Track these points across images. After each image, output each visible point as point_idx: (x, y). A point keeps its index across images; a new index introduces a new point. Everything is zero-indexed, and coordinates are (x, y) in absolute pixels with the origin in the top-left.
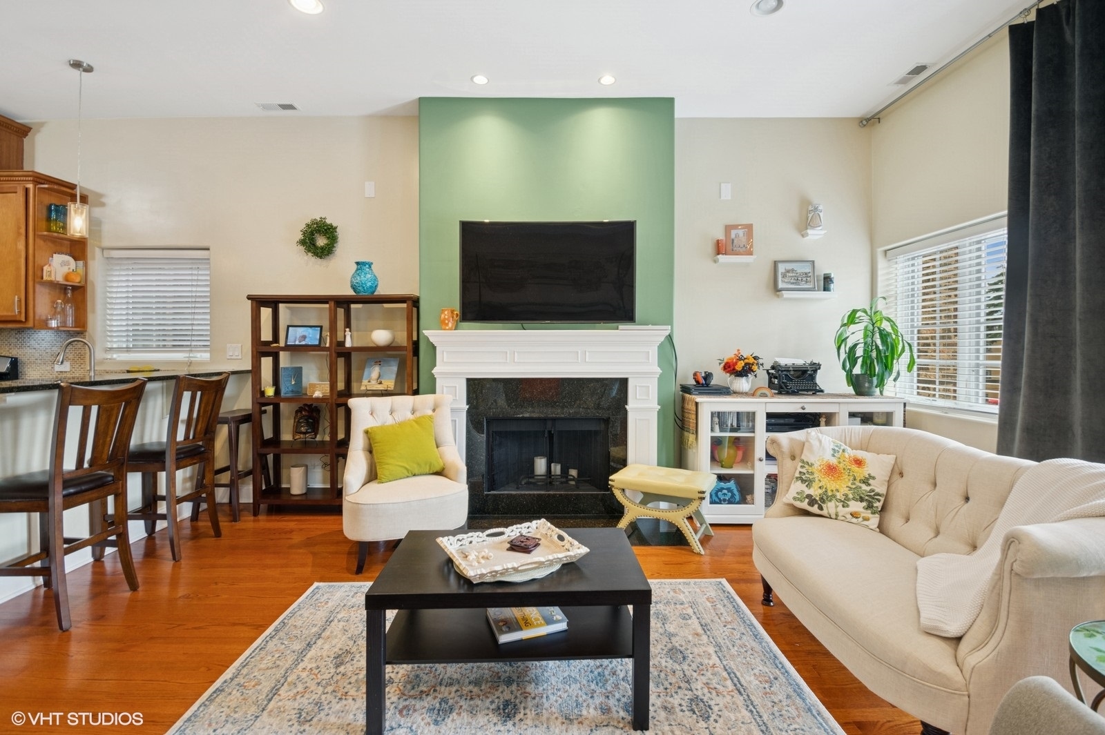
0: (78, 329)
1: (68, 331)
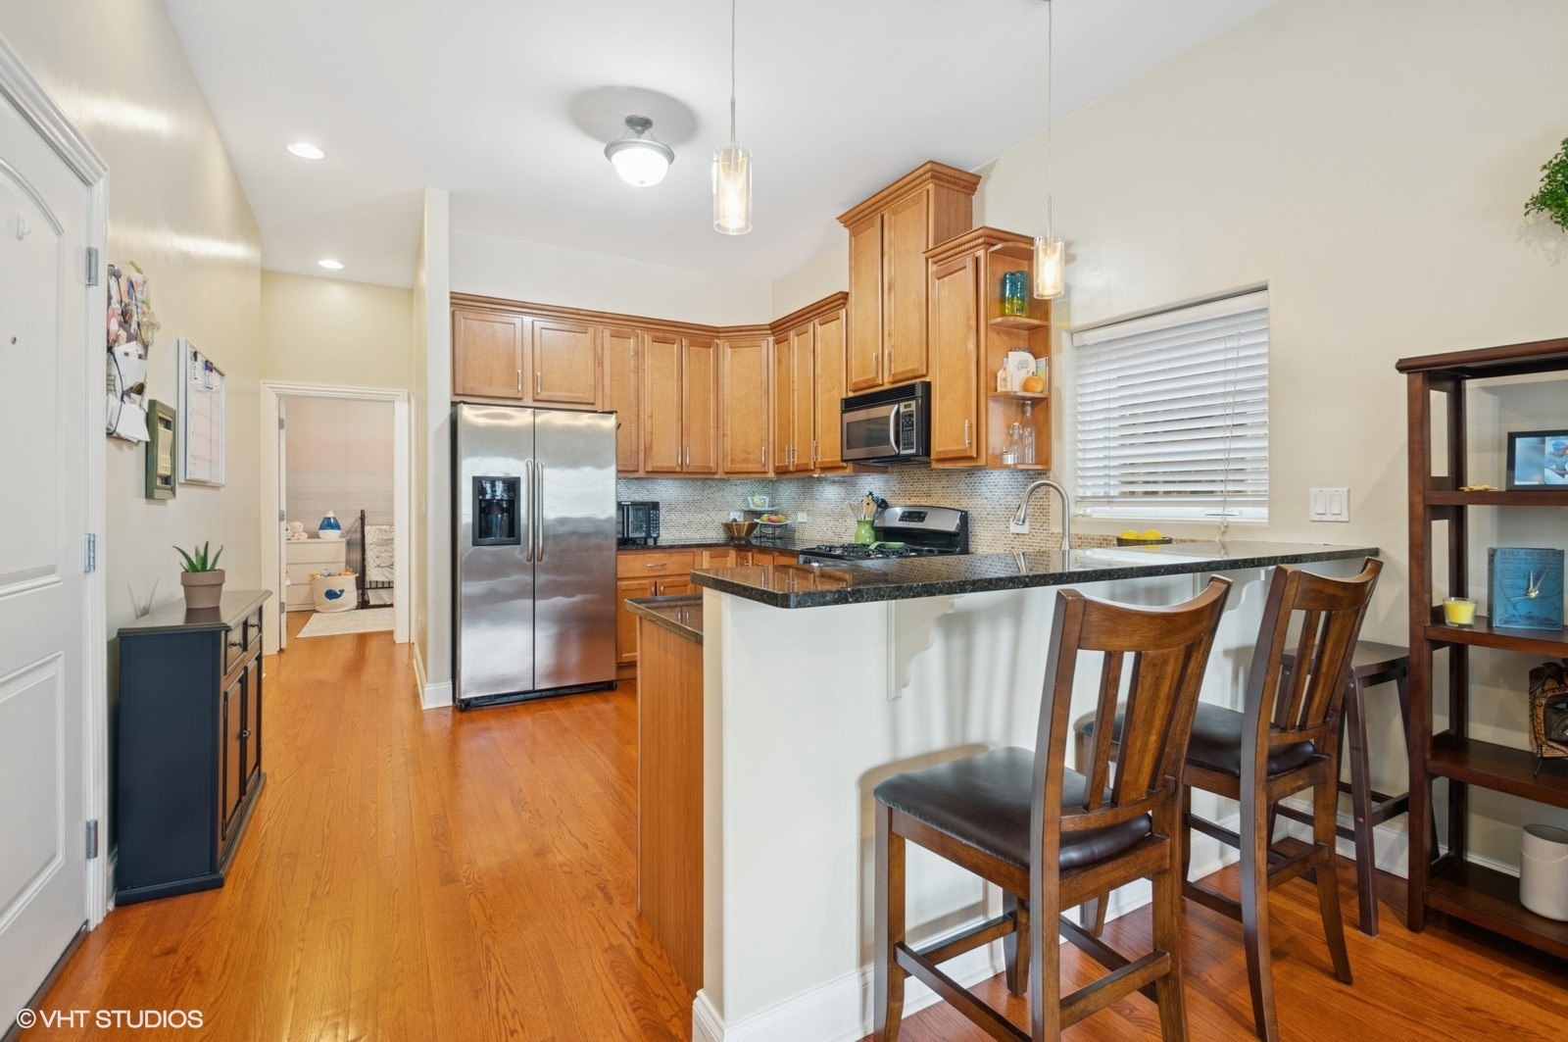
0: (1040, 467)
1: (1027, 470)
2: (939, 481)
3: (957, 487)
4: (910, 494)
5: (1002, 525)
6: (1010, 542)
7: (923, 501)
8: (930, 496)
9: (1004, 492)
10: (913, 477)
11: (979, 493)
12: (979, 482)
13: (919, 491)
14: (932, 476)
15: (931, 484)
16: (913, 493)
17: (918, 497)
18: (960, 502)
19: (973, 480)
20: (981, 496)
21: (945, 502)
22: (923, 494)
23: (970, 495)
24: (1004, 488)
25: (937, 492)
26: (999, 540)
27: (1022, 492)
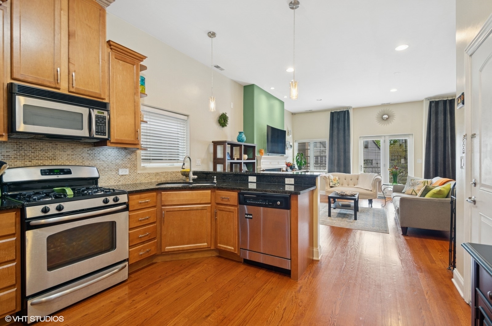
2: (64, 152)
3: (80, 155)
4: (30, 158)
5: (113, 172)
6: (118, 179)
7: (47, 163)
8: (54, 160)
9: (114, 158)
10: (35, 147)
11: (98, 159)
12: (98, 154)
13: (42, 156)
14: (57, 148)
15: (55, 153)
16: (35, 158)
17: (41, 160)
18: (84, 163)
19: (94, 152)
20: (99, 159)
21: (70, 163)
22: (46, 158)
23: (91, 159)
24: (114, 157)
25: (63, 157)
26: (111, 179)
27: (124, 158)
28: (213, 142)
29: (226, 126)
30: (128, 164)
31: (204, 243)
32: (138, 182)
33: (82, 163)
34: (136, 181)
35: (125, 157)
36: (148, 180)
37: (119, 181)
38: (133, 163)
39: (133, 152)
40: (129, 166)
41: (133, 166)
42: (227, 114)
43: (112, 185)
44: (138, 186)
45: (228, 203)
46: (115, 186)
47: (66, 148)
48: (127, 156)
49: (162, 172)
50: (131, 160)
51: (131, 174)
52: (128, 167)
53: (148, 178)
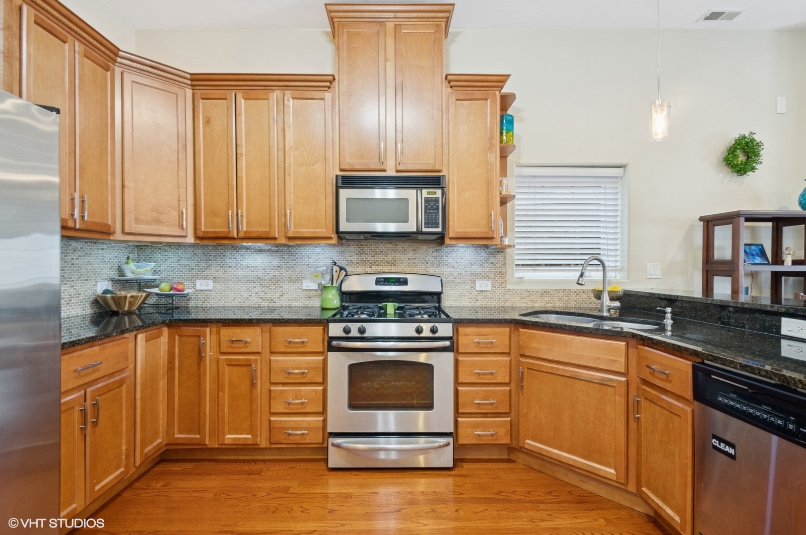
2: (404, 254)
3: (423, 259)
4: (370, 263)
5: (467, 285)
6: (475, 297)
7: (386, 269)
8: (394, 265)
9: (469, 263)
10: (375, 250)
11: (446, 265)
12: (446, 256)
13: (381, 261)
14: (397, 250)
15: (396, 256)
16: (375, 263)
17: (381, 266)
18: (427, 269)
19: (440, 254)
20: (448, 265)
21: (411, 270)
22: (386, 264)
23: (437, 265)
24: (469, 261)
25: (403, 262)
26: (465, 296)
27: (484, 263)
28: (701, 219)
29: (753, 169)
30: (491, 272)
31: (609, 466)
32: (508, 304)
33: (425, 269)
34: (505, 303)
35: (486, 261)
36: (526, 303)
37: (476, 300)
38: (498, 271)
39: (499, 252)
40: (492, 275)
41: (500, 276)
42: (754, 136)
43: (466, 305)
44: (508, 312)
45: (667, 386)
46: (470, 308)
47: (406, 250)
48: (489, 259)
49: (555, 290)
50: (495, 265)
51: (496, 289)
52: (491, 278)
53: (526, 298)
